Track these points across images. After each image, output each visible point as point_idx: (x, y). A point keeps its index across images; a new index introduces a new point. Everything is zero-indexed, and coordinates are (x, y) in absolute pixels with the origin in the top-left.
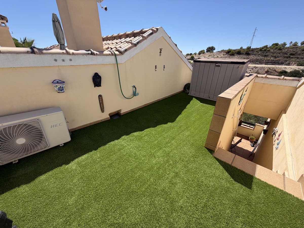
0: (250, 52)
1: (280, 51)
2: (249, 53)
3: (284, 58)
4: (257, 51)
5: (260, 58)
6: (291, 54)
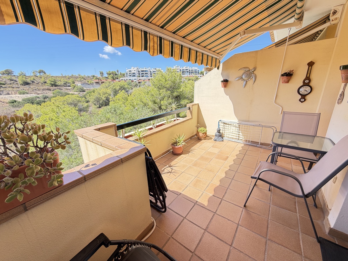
6: (1, 84)
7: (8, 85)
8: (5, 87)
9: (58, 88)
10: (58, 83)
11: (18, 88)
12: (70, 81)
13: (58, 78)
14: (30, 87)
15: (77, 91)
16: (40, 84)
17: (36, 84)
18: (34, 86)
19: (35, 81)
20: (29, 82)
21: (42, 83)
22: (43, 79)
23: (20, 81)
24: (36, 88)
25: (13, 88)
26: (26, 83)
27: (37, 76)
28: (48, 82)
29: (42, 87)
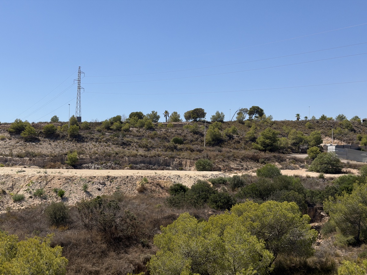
0: (82, 133)
1: (153, 133)
2: (79, 136)
3: (166, 151)
4: (99, 131)
5: (113, 149)
6: (177, 141)
7: (188, 143)
8: (181, 150)
9: (275, 156)
10: (283, 141)
11: (200, 151)
12: (310, 137)
13: (284, 128)
14: (220, 151)
15: (319, 168)
16: (242, 143)
17: (234, 143)
18: (228, 149)
19: (235, 136)
20: (224, 137)
21: (247, 142)
22: (251, 130)
23: (207, 137)
24: (231, 154)
25: (192, 151)
26: (217, 141)
27: (243, 123)
28: (260, 138)
29: (243, 151)
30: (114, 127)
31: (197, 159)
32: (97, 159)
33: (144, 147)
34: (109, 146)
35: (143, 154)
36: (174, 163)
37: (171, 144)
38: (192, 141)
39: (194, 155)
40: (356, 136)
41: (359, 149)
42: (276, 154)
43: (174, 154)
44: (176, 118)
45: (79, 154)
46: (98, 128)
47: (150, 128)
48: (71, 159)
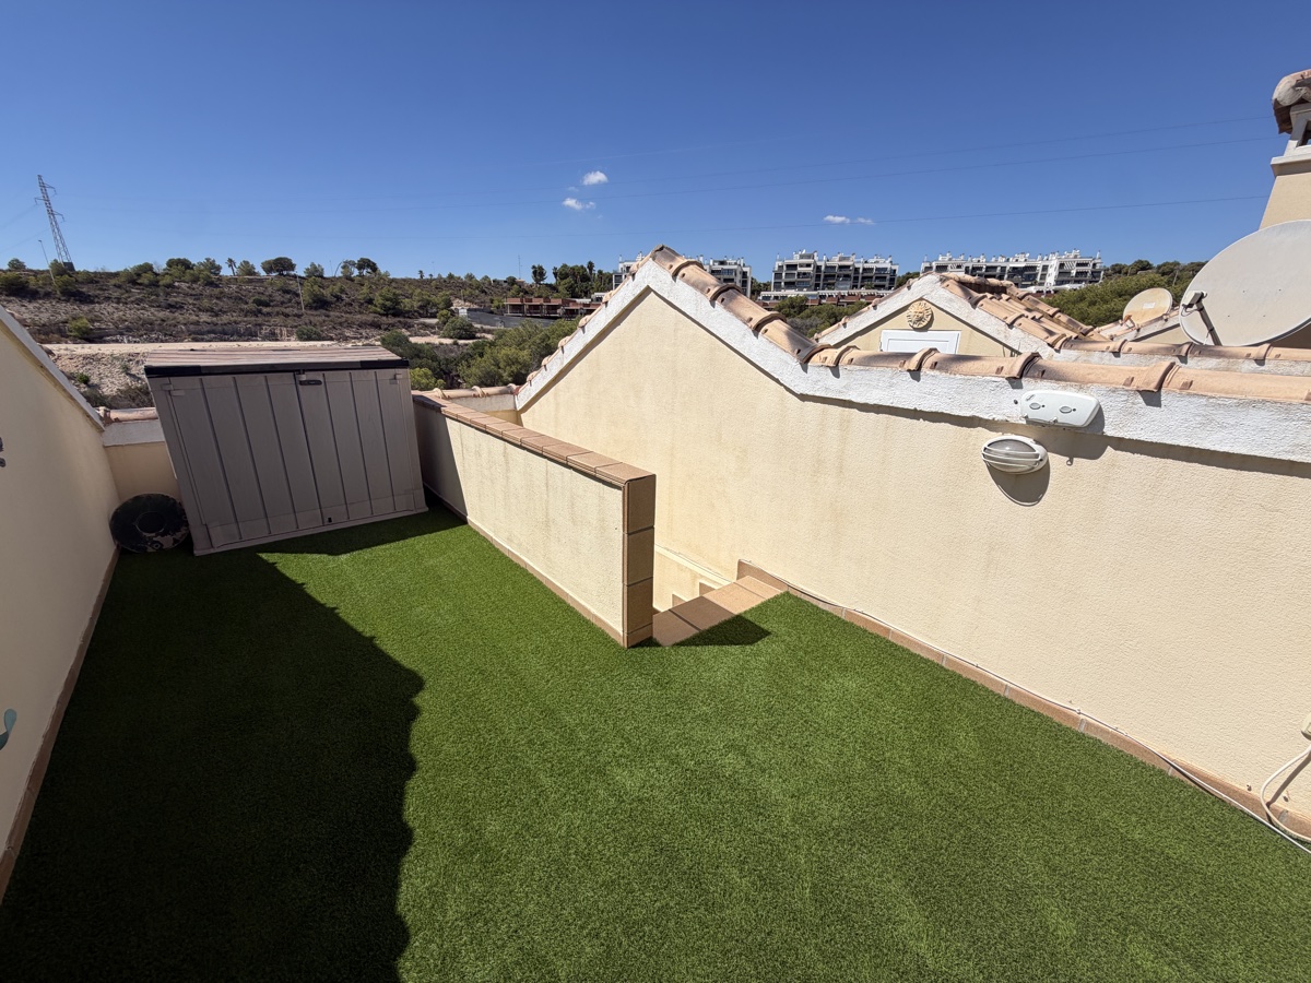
0: (84, 290)
1: (217, 291)
2: (80, 293)
3: (246, 316)
4: (119, 287)
5: (152, 314)
6: (259, 303)
7: (277, 306)
8: (269, 314)
9: (400, 322)
10: (406, 304)
11: (299, 316)
12: (438, 298)
13: (406, 287)
14: (328, 316)
15: (451, 334)
16: (356, 305)
17: (345, 306)
18: (338, 314)
19: (344, 296)
20: (330, 298)
21: (362, 304)
22: (365, 290)
23: (304, 297)
24: (343, 320)
25: (287, 316)
26: (320, 303)
27: (352, 280)
28: (378, 300)
29: (359, 316)
30: (144, 280)
31: (296, 327)
32: (129, 329)
33: (207, 311)
34: (144, 309)
35: (209, 321)
36: (263, 332)
37: (252, 306)
38: (283, 303)
39: (290, 321)
40: (487, 299)
41: (492, 312)
42: (402, 319)
43: (260, 319)
44: (248, 269)
45: (92, 321)
46: (113, 282)
47: (210, 284)
48: (79, 329)
